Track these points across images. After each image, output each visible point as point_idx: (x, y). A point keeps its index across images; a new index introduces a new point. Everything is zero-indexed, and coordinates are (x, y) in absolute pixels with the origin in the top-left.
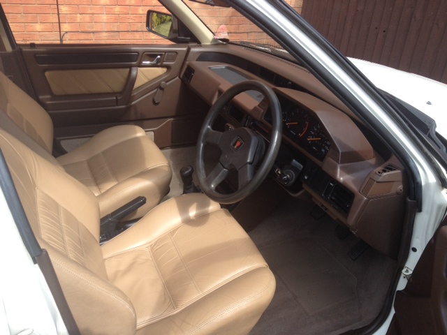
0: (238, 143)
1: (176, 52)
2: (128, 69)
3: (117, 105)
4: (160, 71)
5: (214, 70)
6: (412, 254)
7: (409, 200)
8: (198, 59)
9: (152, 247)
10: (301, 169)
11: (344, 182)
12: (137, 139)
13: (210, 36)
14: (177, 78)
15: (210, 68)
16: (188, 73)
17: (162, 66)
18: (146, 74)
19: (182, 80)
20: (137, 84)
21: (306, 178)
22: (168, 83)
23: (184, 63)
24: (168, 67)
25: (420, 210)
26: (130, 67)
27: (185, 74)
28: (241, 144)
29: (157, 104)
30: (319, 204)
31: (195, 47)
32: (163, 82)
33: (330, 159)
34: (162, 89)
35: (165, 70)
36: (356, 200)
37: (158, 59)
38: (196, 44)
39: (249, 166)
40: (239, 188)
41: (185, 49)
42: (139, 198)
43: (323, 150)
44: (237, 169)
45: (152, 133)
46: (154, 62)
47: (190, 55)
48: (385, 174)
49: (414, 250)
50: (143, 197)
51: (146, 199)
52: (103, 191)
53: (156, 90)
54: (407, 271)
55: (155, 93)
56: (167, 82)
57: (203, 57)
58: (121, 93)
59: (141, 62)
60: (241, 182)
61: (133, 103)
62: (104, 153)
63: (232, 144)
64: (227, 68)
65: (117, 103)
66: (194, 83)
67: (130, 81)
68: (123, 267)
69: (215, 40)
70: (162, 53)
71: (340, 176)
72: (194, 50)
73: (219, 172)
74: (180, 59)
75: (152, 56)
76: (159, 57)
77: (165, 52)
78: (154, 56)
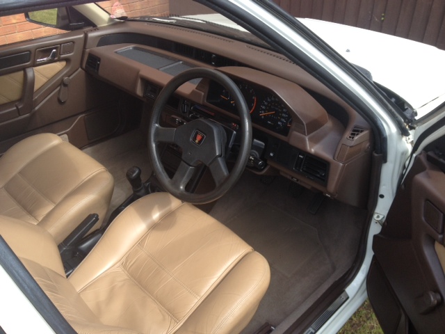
0: (199, 138)
1: (73, 41)
2: (22, 72)
3: (20, 115)
4: (58, 66)
5: (122, 54)
6: (380, 200)
7: (376, 155)
8: (99, 45)
9: (124, 265)
10: (263, 147)
11: (315, 152)
12: (55, 148)
13: (105, 16)
14: (80, 69)
15: (116, 52)
16: (93, 62)
17: (60, 60)
18: (44, 73)
19: (86, 71)
20: (37, 86)
21: (272, 155)
22: (71, 78)
23: (83, 52)
24: (67, 60)
25: (385, 161)
26: (24, 69)
27: (88, 63)
28: (203, 137)
29: (64, 102)
30: (288, 177)
31: (91, 31)
32: (66, 78)
33: (295, 133)
34: (65, 85)
35: (64, 63)
36: (332, 167)
37: (54, 52)
38: (91, 28)
39: (219, 159)
40: (217, 185)
41: (82, 36)
42: (90, 217)
43: (279, 123)
44: (207, 165)
45: (66, 136)
46: (50, 58)
47: (89, 41)
48: (356, 138)
49: (382, 196)
50: (94, 215)
51: (98, 216)
52: (40, 219)
53: (59, 88)
54: (378, 217)
55: (59, 90)
56: (69, 76)
57: (104, 41)
58: (20, 100)
59: (35, 60)
60: (217, 179)
61: (37, 108)
62: (21, 173)
63: (191, 139)
64: (135, 48)
65: (19, 112)
66: (103, 72)
67: (27, 85)
68: (103, 296)
69: (111, 20)
70: (56, 46)
71: (311, 148)
72: (91, 35)
73: (186, 171)
74: (78, 48)
75: (46, 51)
76: (54, 50)
77: (60, 44)
78: (49, 52)
